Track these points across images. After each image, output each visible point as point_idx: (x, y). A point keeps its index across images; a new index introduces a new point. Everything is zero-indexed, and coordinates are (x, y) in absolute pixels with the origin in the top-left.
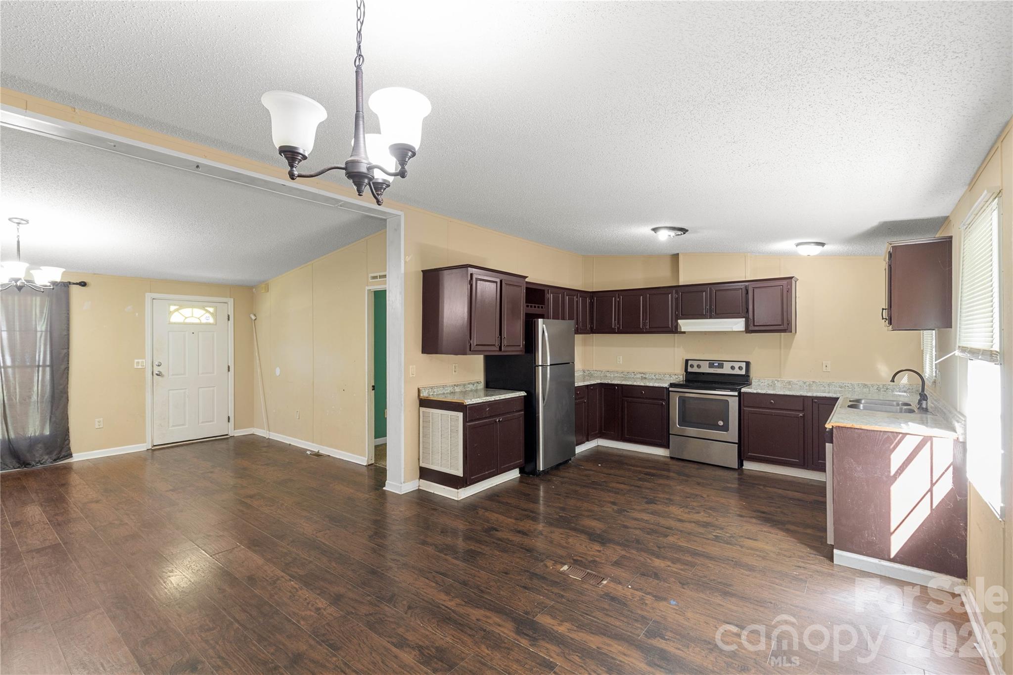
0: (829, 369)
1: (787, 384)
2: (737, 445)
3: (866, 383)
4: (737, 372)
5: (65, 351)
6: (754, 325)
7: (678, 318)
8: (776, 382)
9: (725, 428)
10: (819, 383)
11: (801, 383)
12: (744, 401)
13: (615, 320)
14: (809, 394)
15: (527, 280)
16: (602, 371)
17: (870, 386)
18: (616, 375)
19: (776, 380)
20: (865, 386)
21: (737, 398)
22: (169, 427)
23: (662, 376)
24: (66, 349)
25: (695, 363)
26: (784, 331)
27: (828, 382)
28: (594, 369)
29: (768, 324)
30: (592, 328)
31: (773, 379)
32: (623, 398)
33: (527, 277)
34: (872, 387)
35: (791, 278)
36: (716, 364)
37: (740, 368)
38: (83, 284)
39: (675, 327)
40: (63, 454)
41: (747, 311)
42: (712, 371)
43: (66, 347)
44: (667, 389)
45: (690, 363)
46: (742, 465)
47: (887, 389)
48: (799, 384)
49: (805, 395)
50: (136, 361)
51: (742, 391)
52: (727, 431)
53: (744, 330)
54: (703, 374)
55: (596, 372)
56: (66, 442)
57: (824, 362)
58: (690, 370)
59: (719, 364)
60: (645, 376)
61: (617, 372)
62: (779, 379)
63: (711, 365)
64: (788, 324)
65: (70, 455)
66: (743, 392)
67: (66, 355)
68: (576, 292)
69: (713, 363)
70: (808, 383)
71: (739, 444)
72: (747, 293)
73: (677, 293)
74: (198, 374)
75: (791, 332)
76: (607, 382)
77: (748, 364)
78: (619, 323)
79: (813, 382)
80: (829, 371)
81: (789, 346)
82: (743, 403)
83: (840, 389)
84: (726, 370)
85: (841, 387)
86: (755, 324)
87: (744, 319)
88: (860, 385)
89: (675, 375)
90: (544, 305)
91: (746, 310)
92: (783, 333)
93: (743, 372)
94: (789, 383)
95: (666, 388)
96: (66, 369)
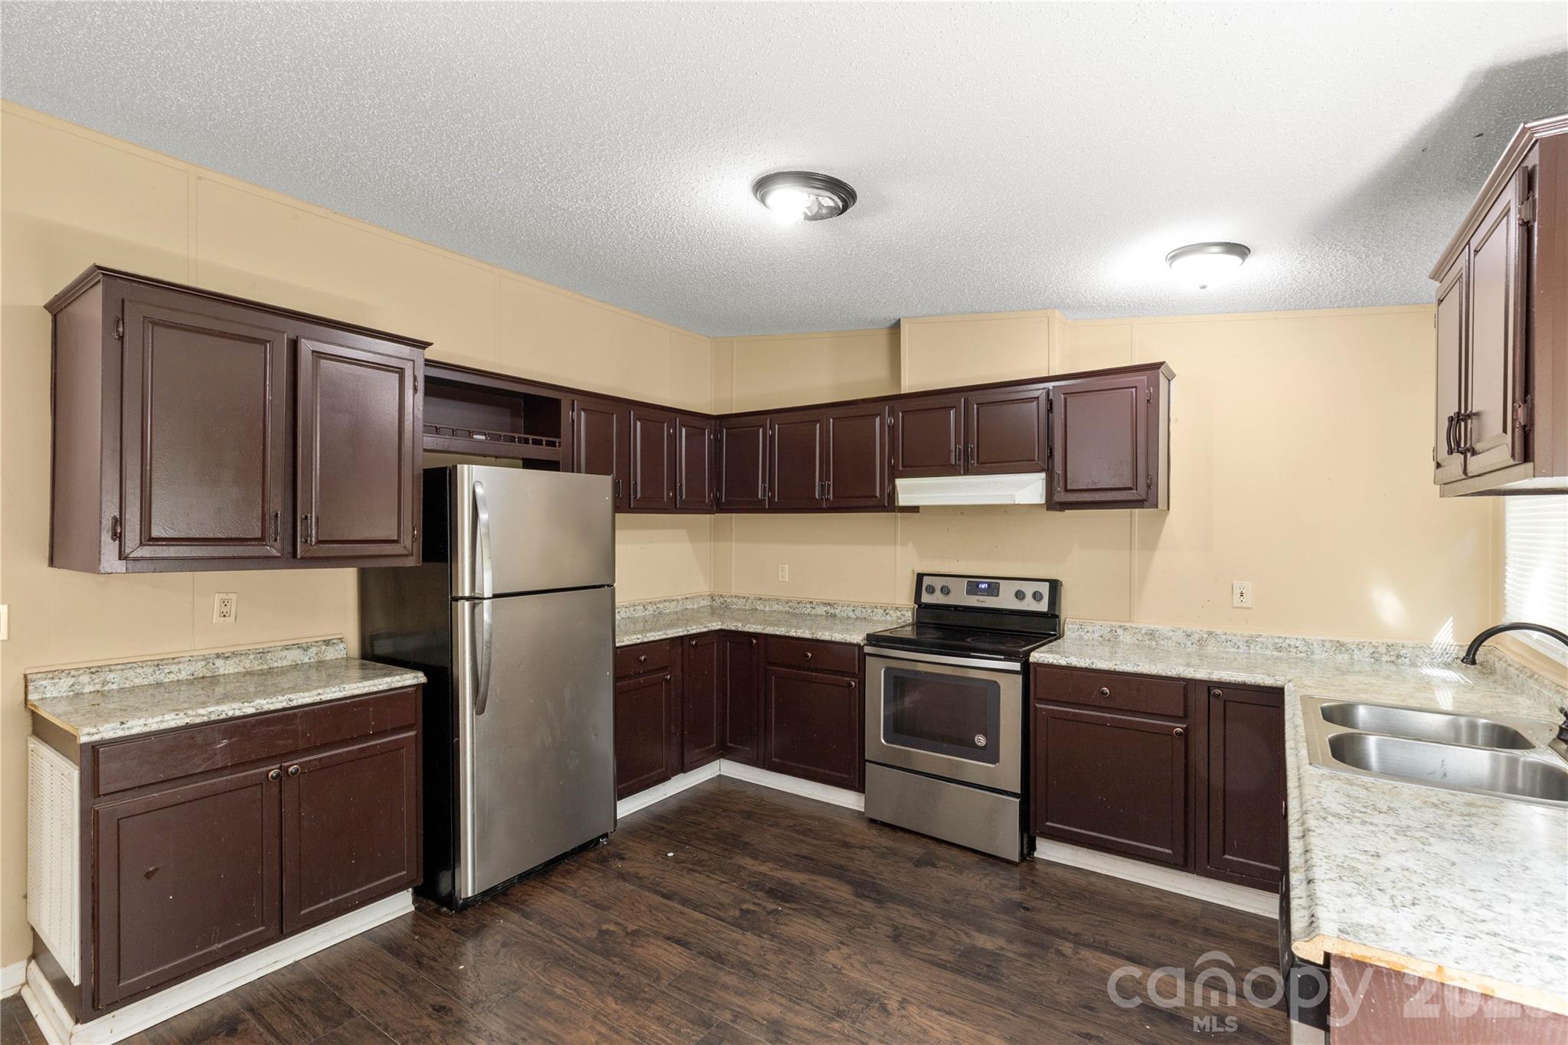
0: (1248, 601)
1: (1146, 638)
2: (1018, 800)
3: (1342, 639)
4: (1029, 605)
6: (1067, 490)
7: (894, 474)
8: (1120, 632)
9: (991, 754)
10: (1224, 637)
11: (1179, 636)
12: (1035, 687)
13: (764, 482)
14: (1201, 674)
15: (430, 354)
16: (748, 598)
17: (1353, 647)
18: (775, 607)
19: (1121, 626)
20: (1340, 646)
21: (1019, 678)
23: (869, 611)
25: (938, 583)
26: (1139, 503)
27: (1246, 633)
28: (734, 592)
29: (1099, 487)
30: (718, 500)
31: (1113, 623)
32: (769, 668)
33: (431, 344)
34: (1360, 649)
35: (1156, 366)
36: (983, 586)
37: (1037, 596)
39: (889, 495)
41: (1051, 455)
42: (974, 601)
44: (860, 647)
45: (927, 581)
46: (1032, 848)
47: (1398, 656)
48: (1173, 638)
49: (1189, 676)
51: (1032, 659)
52: (994, 763)
53: (1044, 502)
54: (956, 608)
55: (735, 600)
57: (1236, 583)
58: (926, 598)
59: (989, 585)
60: (832, 611)
61: (778, 601)
62: (1128, 625)
63: (973, 589)
64: (1149, 486)
66: (1034, 663)
68: (672, 415)
69: (978, 584)
70: (1196, 636)
71: (1026, 797)
72: (1050, 410)
73: (892, 413)
75: (1156, 506)
76: (733, 628)
77: (1055, 586)
78: (771, 489)
79: (1210, 633)
80: (1249, 605)
81: (1151, 543)
82: (1035, 695)
83: (1276, 653)
84: (1005, 600)
85: (1279, 649)
86: (1069, 487)
87: (1043, 475)
88: (1328, 645)
89: (897, 608)
90: (559, 436)
91: (1047, 452)
92: (1137, 510)
93: (1043, 606)
94: (1151, 634)
95: (858, 645)
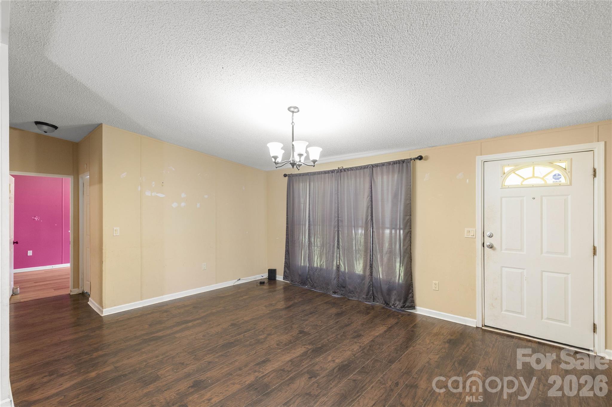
5: (408, 217)
22: (502, 311)
24: (409, 215)
38: (420, 158)
40: (407, 304)
43: (409, 214)
50: (466, 229)
56: (410, 295)
65: (413, 307)
67: (409, 220)
74: (542, 253)
96: (409, 233)
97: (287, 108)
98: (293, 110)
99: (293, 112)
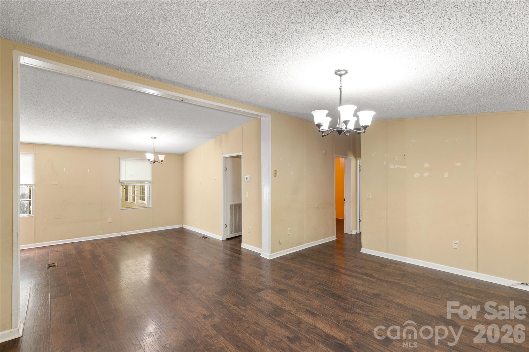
97: (334, 73)
98: (340, 73)
99: (340, 75)
